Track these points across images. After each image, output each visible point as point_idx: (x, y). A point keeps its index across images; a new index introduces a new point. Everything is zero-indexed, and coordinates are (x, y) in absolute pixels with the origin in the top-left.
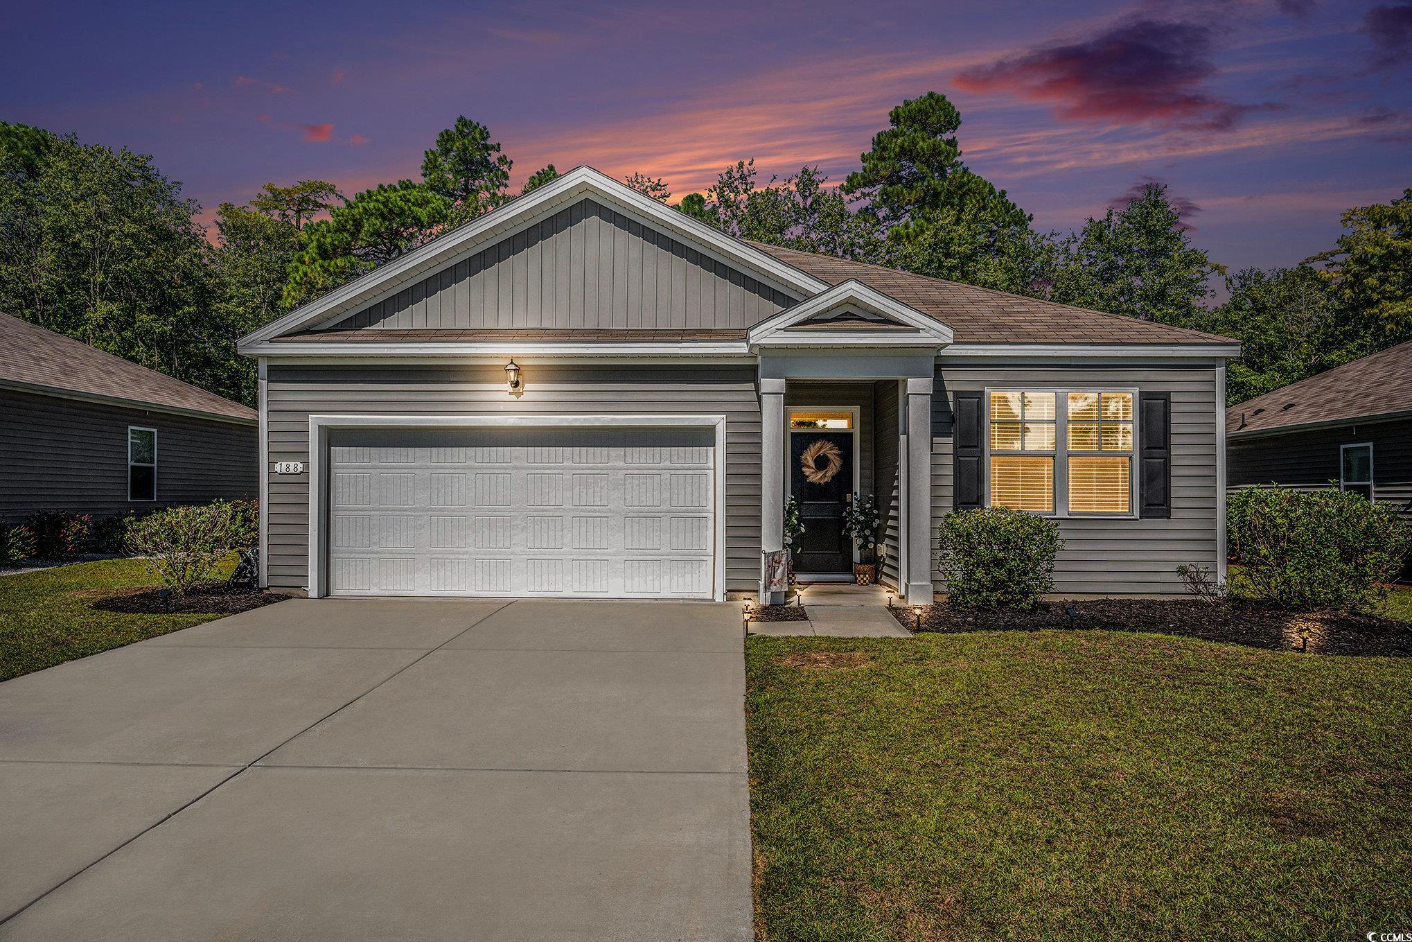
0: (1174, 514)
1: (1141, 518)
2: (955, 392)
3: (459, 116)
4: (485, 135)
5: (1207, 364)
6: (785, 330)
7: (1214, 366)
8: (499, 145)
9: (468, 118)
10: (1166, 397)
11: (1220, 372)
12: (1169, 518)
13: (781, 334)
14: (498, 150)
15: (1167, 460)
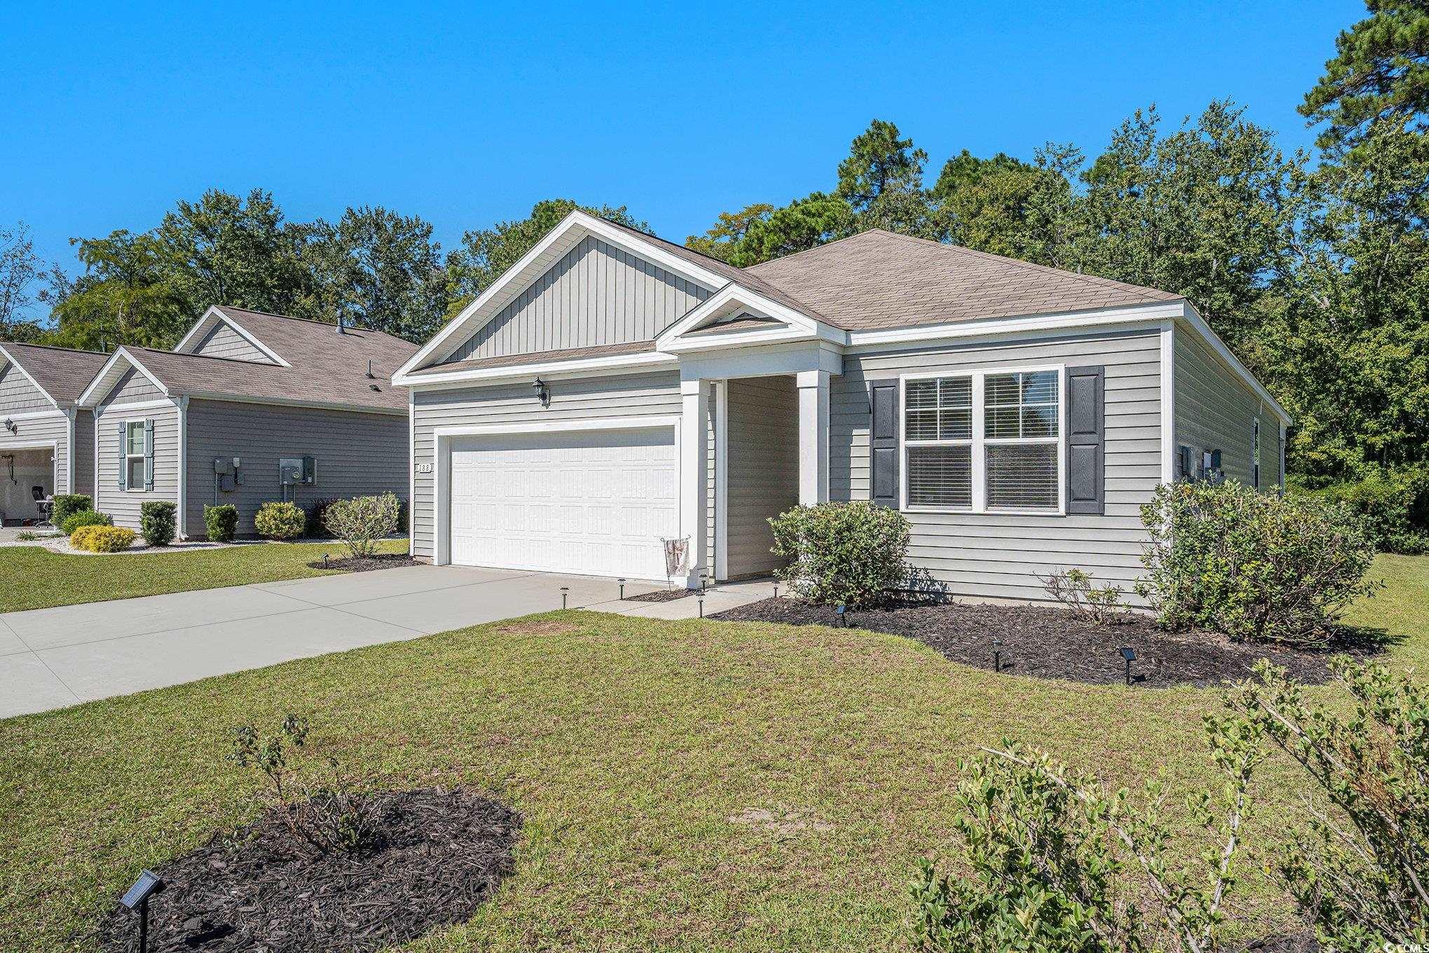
0: (1109, 510)
1: (1068, 514)
2: (872, 382)
3: (872, 120)
4: (894, 132)
5: (1150, 330)
6: (682, 336)
7: (1158, 331)
8: (910, 141)
9: (881, 121)
10: (1098, 374)
11: (1166, 339)
12: (1102, 515)
13: (680, 340)
14: (911, 145)
15: (1100, 446)
